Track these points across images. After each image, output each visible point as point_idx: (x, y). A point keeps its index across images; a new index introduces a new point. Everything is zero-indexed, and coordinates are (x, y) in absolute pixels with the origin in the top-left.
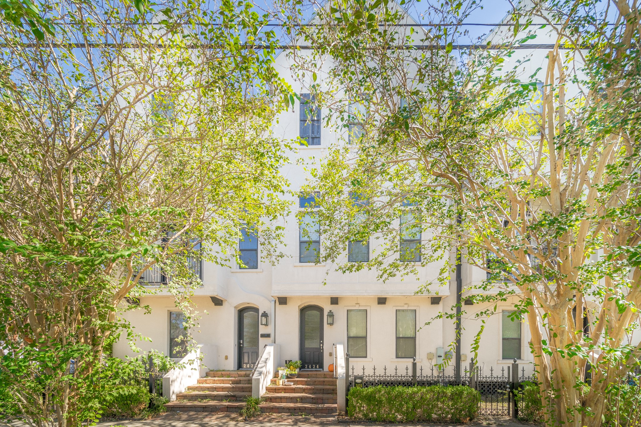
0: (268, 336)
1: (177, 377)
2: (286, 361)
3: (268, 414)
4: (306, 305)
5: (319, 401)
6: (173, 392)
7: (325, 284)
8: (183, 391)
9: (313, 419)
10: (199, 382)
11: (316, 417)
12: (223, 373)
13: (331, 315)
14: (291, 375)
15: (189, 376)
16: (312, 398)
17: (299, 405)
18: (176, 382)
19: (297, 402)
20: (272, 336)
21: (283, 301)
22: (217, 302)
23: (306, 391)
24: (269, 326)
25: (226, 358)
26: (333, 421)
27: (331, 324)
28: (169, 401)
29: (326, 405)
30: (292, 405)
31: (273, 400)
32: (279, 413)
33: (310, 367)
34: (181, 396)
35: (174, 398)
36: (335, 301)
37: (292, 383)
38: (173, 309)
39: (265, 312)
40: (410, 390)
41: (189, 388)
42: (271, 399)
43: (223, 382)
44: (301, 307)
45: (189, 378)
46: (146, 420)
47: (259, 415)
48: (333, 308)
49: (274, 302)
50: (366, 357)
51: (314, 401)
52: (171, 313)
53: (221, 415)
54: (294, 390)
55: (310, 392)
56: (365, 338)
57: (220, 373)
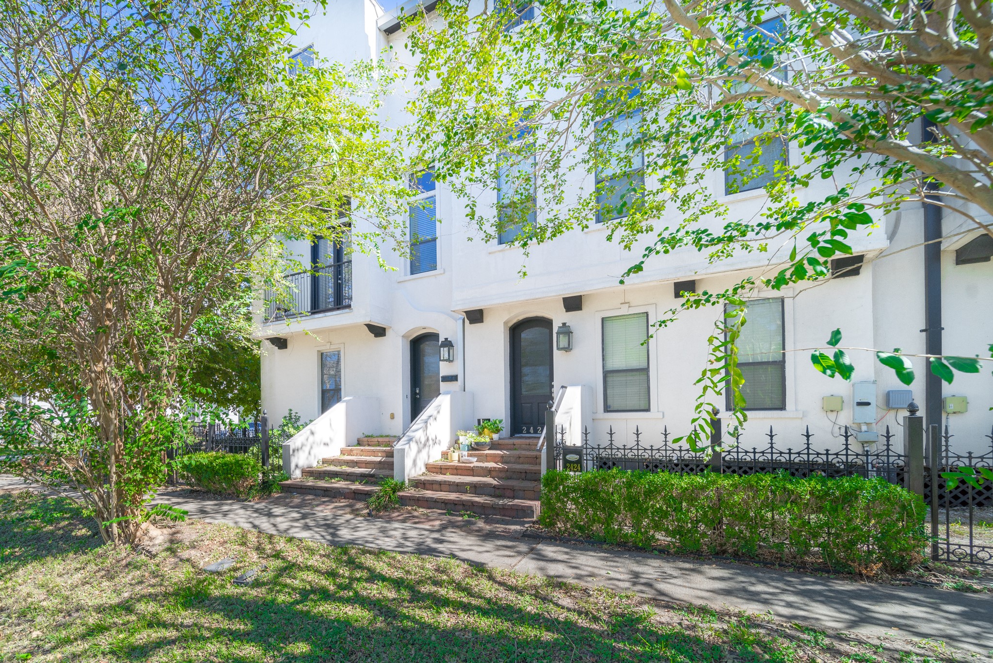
0: (453, 378)
1: (303, 445)
2: (479, 421)
3: (410, 508)
4: (521, 318)
5: (508, 493)
6: (297, 466)
7: (525, 274)
8: (315, 464)
9: (481, 524)
10: (343, 452)
11: (487, 521)
12: (380, 439)
13: (566, 330)
14: (477, 444)
15: (326, 444)
16: (495, 487)
17: (465, 497)
18: (301, 452)
19: (466, 492)
20: (460, 378)
21: (476, 316)
22: (378, 331)
23: (494, 474)
24: (455, 363)
25: (392, 417)
26: (516, 531)
27: (568, 349)
28: (289, 478)
29: (517, 502)
30: (453, 496)
31: (427, 486)
32: (429, 508)
33: (532, 430)
34: (309, 472)
35: (297, 474)
36: (573, 304)
37: (475, 459)
38: (326, 348)
39: (446, 339)
40: (685, 481)
41: (325, 461)
42: (424, 484)
43: (374, 453)
44: (511, 324)
45: (325, 448)
46: (250, 501)
47: (395, 508)
48: (571, 318)
49: (461, 321)
50: (648, 410)
51: (498, 492)
52: (322, 354)
53: (343, 503)
54: (472, 471)
55: (501, 475)
56: (646, 371)
57: (376, 439)
